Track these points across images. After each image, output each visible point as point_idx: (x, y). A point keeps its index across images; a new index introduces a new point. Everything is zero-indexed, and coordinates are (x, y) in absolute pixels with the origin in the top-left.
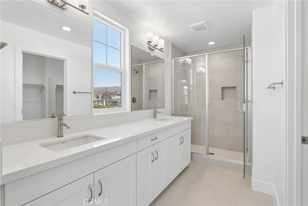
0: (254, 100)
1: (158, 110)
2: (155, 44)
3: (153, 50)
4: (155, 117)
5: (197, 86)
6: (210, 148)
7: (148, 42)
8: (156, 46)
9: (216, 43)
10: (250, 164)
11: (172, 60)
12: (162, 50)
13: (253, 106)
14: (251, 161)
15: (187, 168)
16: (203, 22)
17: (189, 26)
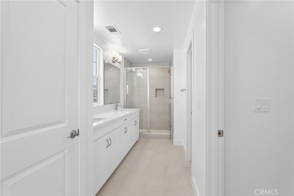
0: (174, 97)
1: (118, 104)
2: (117, 59)
3: (115, 62)
4: (116, 109)
5: (137, 87)
6: (150, 130)
7: (113, 58)
8: (117, 60)
9: (152, 60)
10: (172, 134)
11: (124, 69)
12: (120, 63)
13: (174, 100)
14: (173, 132)
15: (137, 142)
16: (148, 50)
17: (139, 50)
